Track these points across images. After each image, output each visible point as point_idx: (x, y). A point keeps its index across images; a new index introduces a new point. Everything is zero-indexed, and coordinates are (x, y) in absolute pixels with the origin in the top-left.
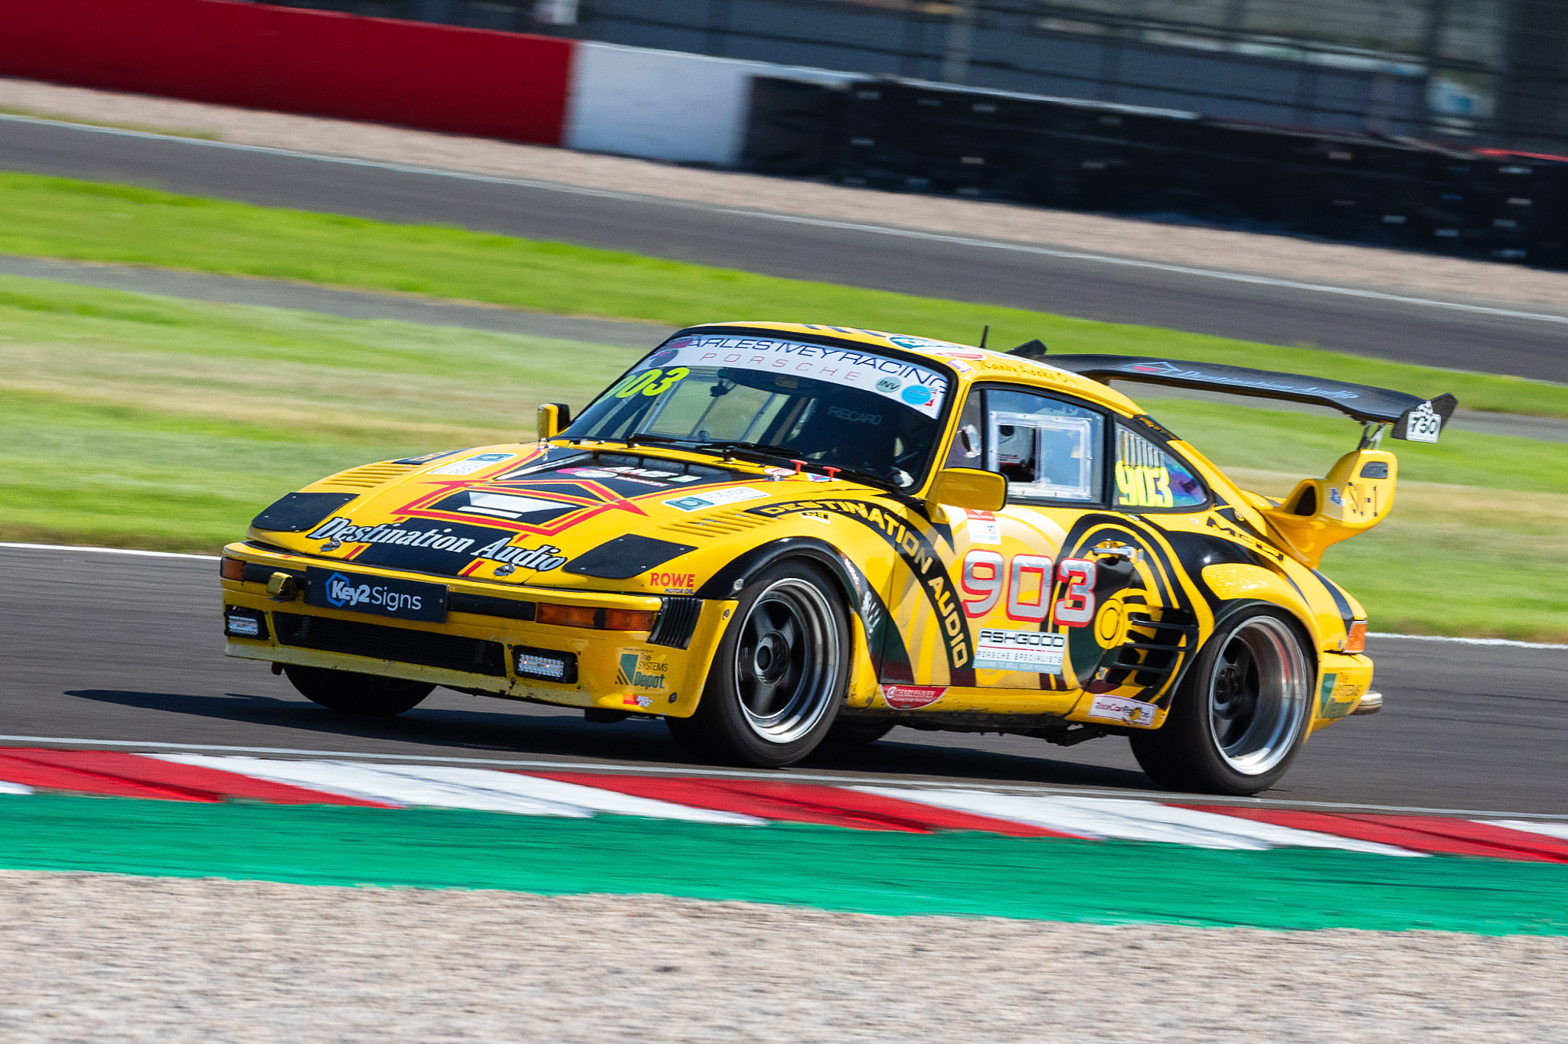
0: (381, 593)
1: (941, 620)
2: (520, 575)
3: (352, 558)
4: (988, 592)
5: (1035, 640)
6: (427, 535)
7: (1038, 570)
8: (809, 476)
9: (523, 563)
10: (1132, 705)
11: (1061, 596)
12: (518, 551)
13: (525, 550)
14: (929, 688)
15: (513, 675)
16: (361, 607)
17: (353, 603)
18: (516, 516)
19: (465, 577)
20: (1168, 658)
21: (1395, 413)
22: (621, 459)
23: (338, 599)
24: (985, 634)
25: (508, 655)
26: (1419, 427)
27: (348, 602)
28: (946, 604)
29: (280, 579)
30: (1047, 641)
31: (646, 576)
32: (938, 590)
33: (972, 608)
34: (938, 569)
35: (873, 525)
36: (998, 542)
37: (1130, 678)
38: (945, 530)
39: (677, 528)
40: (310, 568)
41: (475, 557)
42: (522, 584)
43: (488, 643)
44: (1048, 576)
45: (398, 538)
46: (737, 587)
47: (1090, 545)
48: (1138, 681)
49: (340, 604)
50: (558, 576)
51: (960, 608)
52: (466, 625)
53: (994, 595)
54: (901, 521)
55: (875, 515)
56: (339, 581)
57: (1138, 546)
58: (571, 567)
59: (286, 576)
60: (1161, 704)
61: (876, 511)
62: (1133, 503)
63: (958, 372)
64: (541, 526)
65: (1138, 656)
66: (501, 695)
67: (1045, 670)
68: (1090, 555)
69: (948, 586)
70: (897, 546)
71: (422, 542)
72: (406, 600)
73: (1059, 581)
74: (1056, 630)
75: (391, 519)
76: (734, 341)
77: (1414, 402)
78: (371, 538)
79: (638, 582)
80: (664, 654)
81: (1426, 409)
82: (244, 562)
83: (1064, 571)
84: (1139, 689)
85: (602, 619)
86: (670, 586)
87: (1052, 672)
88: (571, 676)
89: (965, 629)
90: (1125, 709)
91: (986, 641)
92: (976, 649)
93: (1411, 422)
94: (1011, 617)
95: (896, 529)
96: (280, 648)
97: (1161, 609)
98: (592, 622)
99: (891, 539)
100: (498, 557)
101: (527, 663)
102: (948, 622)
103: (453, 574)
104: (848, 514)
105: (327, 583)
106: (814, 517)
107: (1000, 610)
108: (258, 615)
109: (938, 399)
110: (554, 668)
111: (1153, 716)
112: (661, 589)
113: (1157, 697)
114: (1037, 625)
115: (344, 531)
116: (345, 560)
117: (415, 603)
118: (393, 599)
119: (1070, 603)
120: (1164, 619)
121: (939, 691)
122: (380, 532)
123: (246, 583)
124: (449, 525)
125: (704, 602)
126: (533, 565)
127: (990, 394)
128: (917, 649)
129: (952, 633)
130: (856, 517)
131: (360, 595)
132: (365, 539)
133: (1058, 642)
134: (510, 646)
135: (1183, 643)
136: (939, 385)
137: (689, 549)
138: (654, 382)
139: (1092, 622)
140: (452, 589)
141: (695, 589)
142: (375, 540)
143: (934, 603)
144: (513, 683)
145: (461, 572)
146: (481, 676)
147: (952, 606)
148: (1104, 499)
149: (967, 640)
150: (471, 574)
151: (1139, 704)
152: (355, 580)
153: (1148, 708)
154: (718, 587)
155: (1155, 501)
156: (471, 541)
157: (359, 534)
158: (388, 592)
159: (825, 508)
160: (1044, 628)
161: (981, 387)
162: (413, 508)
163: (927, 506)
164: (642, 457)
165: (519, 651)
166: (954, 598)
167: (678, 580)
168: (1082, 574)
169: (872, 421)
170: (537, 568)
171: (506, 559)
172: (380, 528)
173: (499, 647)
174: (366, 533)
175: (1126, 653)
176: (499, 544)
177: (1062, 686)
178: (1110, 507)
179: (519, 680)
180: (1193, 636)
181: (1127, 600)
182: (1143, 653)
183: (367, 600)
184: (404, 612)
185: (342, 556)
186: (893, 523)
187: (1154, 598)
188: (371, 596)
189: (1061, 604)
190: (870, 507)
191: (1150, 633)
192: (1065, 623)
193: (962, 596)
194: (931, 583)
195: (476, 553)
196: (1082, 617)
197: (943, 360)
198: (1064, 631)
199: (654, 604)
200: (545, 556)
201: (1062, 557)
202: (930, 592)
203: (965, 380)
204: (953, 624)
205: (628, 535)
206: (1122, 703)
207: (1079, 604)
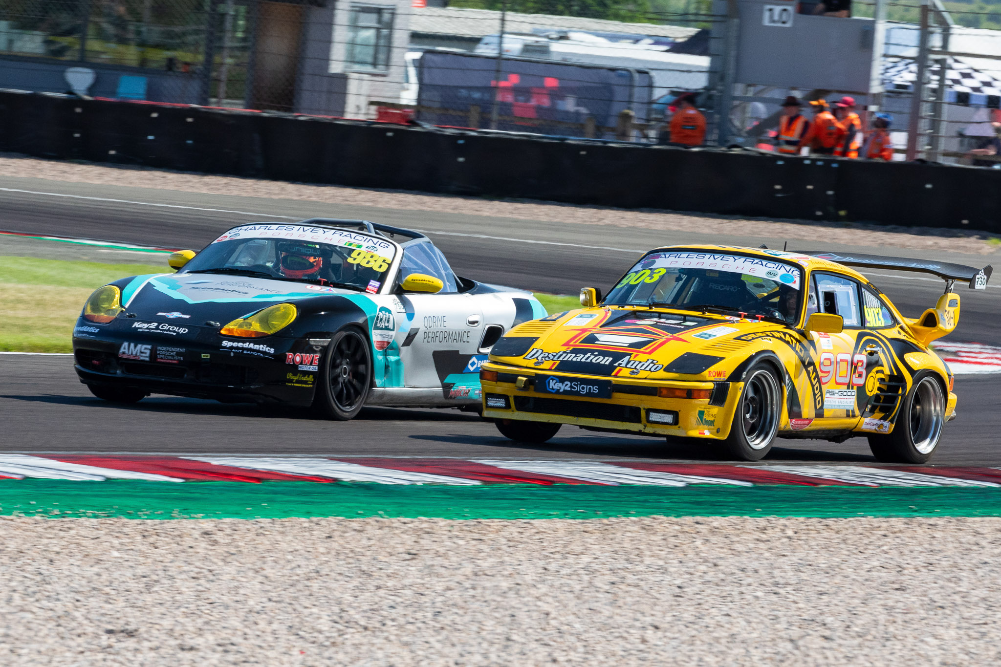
0: (577, 385)
1: (813, 386)
2: (643, 374)
3: (553, 368)
4: (829, 372)
5: (845, 393)
6: (587, 356)
7: (847, 361)
8: (748, 320)
9: (643, 368)
10: (879, 422)
11: (854, 372)
12: (637, 363)
13: (640, 362)
14: (807, 419)
15: (645, 422)
16: (565, 392)
17: (561, 391)
18: (627, 345)
19: (616, 376)
20: (893, 400)
21: (970, 276)
22: (649, 314)
23: (553, 389)
24: (828, 392)
25: (643, 413)
26: (979, 282)
27: (559, 390)
28: (814, 379)
29: (522, 381)
30: (849, 394)
31: (706, 373)
32: (811, 372)
33: (824, 380)
34: (811, 363)
35: (788, 343)
36: (831, 348)
37: (877, 410)
38: (812, 343)
39: (707, 348)
40: (537, 374)
41: (616, 367)
42: (646, 378)
43: (631, 407)
44: (850, 364)
45: (571, 357)
46: (744, 376)
47: (864, 348)
48: (881, 410)
49: (554, 391)
50: (662, 374)
51: (819, 381)
52: (621, 399)
53: (831, 373)
54: (796, 340)
55: (788, 338)
56: (553, 380)
57: (880, 346)
58: (668, 369)
59: (525, 379)
60: (891, 421)
61: (787, 336)
62: (871, 326)
63: (804, 266)
64: (642, 350)
65: (880, 399)
66: (640, 433)
67: (848, 408)
68: (864, 352)
69: (815, 370)
70: (796, 352)
71: (587, 359)
72: (590, 388)
73: (854, 365)
74: (852, 389)
75: (564, 349)
76: (684, 255)
77: (977, 271)
78: (559, 358)
79: (702, 376)
80: (715, 410)
81: (982, 273)
82: (497, 372)
83: (855, 361)
84: (882, 415)
85: (690, 394)
86: (716, 377)
87: (851, 409)
88: (676, 422)
89: (821, 390)
90: (876, 424)
91: (828, 395)
92: (825, 399)
93: (977, 280)
94: (837, 383)
95: (796, 344)
96: (517, 413)
97: (889, 376)
98: (685, 395)
99: (794, 349)
100: (629, 366)
101: (654, 417)
102: (815, 387)
103: (609, 375)
104: (777, 338)
105: (547, 382)
106: (766, 340)
107: (833, 380)
108: (506, 397)
109: (798, 280)
110: (669, 418)
111: (888, 427)
112: (713, 379)
113: (890, 418)
114: (846, 387)
115: (542, 355)
116: (550, 370)
117: (595, 389)
118: (583, 388)
119: (857, 375)
120: (890, 381)
121: (811, 420)
122: (561, 355)
123: (498, 383)
124: (596, 351)
125: (731, 383)
126: (648, 369)
127: (817, 276)
128: (803, 401)
129: (816, 392)
130: (781, 339)
131: (565, 387)
132: (556, 358)
133: (853, 394)
134: (644, 409)
135: (900, 392)
136: (796, 273)
137: (722, 359)
138: (649, 276)
139: (865, 384)
140: (614, 382)
141: (726, 378)
142: (561, 359)
143: (810, 378)
144: (645, 426)
145: (613, 374)
146: (628, 423)
147: (816, 380)
148: (862, 325)
149: (822, 395)
150: (619, 375)
151: (883, 422)
152: (562, 380)
153: (886, 423)
154: (736, 376)
155: (879, 324)
156: (611, 359)
157: (552, 357)
158: (580, 385)
159: (768, 336)
160: (848, 388)
161: (814, 273)
162: (572, 343)
163: (805, 332)
164: (660, 313)
165: (648, 411)
166: (817, 376)
167: (719, 374)
168: (862, 361)
169: (732, 289)
170: (650, 370)
171: (633, 367)
172: (561, 353)
173: (638, 410)
174: (554, 356)
175: (877, 397)
176: (626, 359)
177: (854, 416)
178: (865, 328)
179: (649, 425)
180: (904, 388)
181: (877, 372)
182: (882, 398)
183: (569, 389)
184: (589, 394)
185: (548, 368)
186: (794, 341)
187: (887, 372)
188: (571, 387)
189: (854, 376)
190: (785, 334)
191: (885, 388)
192: (856, 385)
193: (820, 374)
194: (809, 369)
195: (616, 364)
196: (861, 381)
197: (795, 261)
198: (855, 387)
199: (710, 386)
200: (652, 365)
201: (854, 354)
202: (808, 373)
203: (808, 270)
204: (817, 388)
205: (687, 353)
206: (875, 422)
207: (860, 376)
